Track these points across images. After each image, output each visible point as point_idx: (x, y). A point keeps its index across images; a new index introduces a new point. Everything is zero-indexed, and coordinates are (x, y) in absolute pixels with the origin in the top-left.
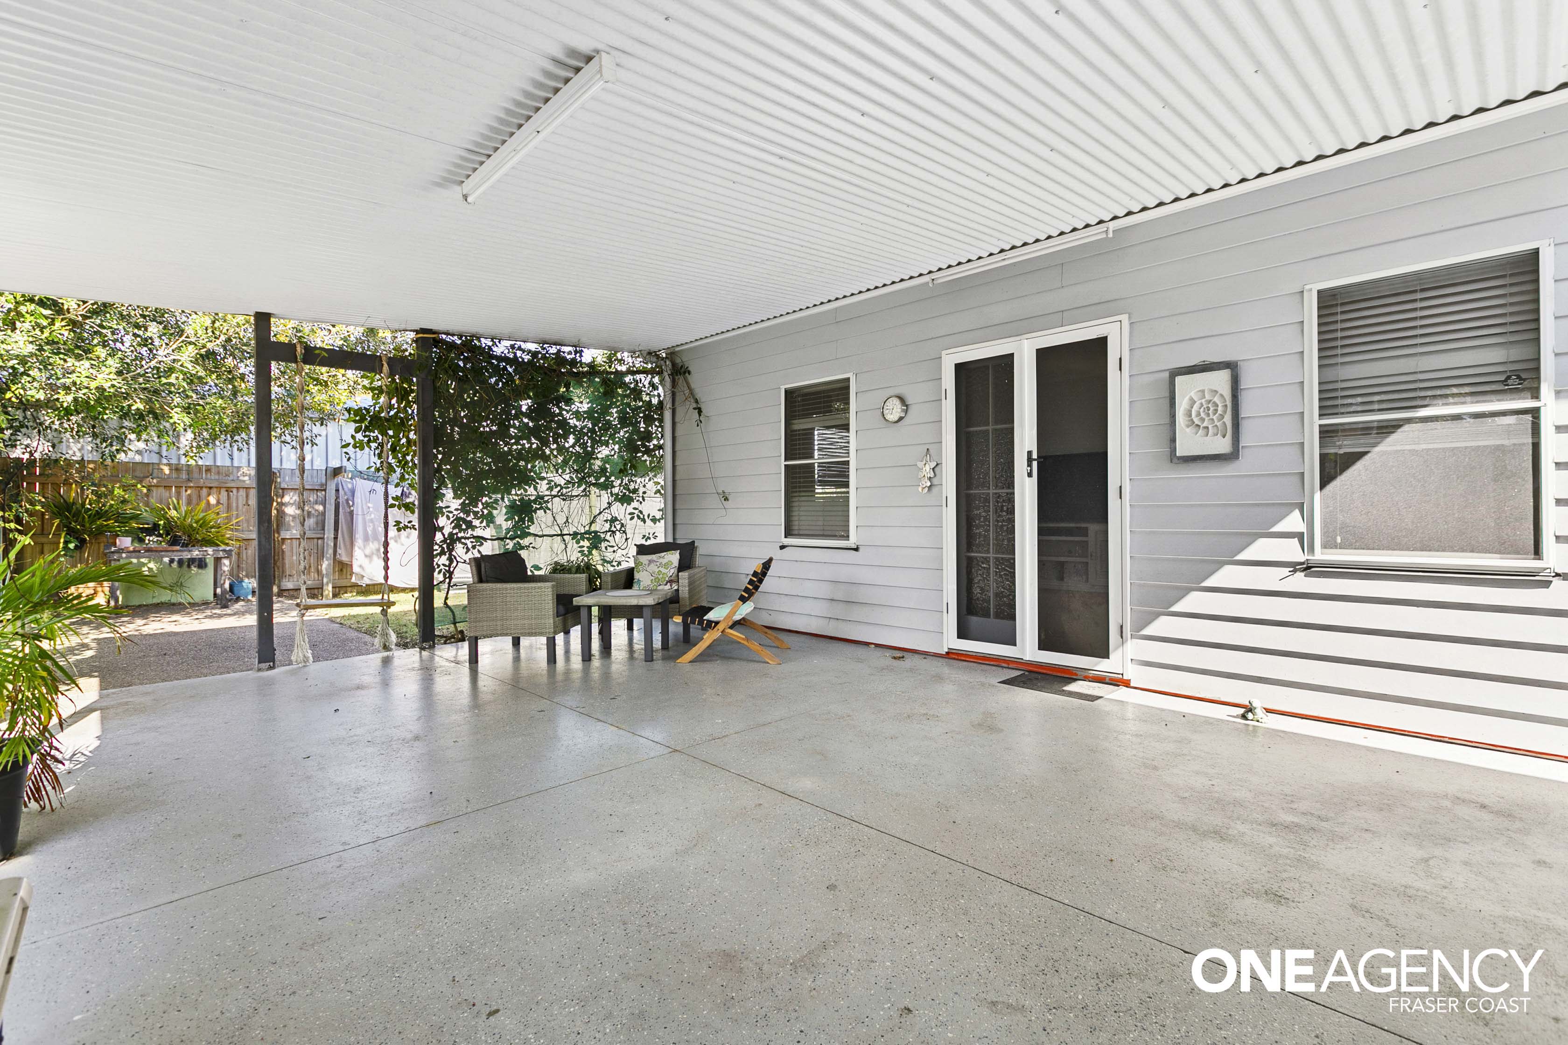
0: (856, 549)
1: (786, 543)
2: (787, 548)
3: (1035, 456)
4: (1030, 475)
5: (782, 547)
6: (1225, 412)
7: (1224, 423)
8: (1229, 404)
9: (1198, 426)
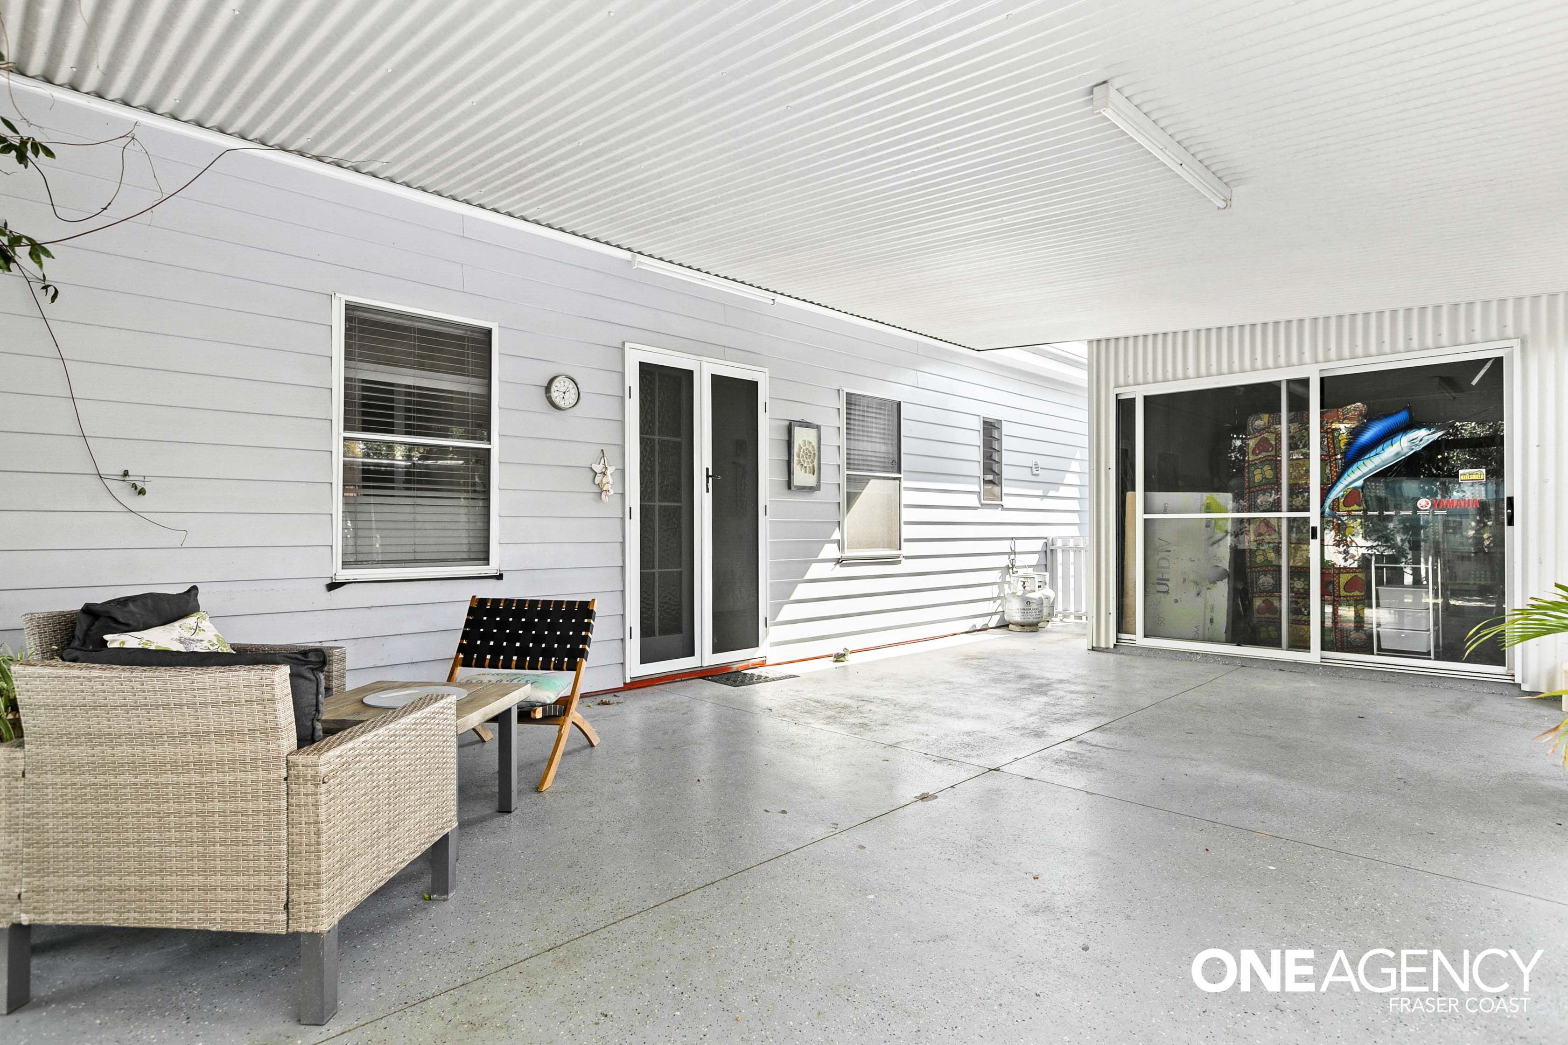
0: (500, 577)
1: (340, 578)
2: (345, 586)
3: (710, 473)
4: (708, 491)
5: (333, 586)
6: (814, 458)
7: (813, 466)
8: (816, 452)
9: (802, 465)
